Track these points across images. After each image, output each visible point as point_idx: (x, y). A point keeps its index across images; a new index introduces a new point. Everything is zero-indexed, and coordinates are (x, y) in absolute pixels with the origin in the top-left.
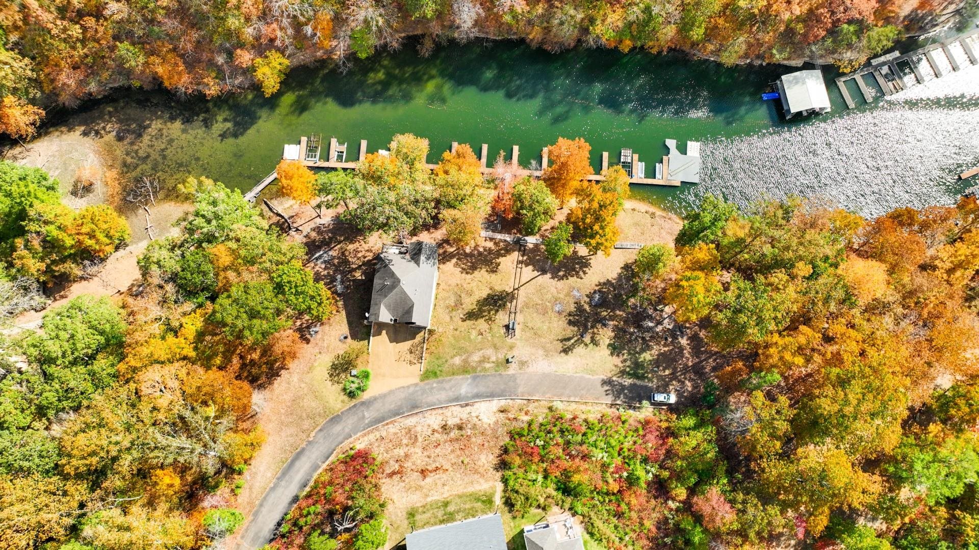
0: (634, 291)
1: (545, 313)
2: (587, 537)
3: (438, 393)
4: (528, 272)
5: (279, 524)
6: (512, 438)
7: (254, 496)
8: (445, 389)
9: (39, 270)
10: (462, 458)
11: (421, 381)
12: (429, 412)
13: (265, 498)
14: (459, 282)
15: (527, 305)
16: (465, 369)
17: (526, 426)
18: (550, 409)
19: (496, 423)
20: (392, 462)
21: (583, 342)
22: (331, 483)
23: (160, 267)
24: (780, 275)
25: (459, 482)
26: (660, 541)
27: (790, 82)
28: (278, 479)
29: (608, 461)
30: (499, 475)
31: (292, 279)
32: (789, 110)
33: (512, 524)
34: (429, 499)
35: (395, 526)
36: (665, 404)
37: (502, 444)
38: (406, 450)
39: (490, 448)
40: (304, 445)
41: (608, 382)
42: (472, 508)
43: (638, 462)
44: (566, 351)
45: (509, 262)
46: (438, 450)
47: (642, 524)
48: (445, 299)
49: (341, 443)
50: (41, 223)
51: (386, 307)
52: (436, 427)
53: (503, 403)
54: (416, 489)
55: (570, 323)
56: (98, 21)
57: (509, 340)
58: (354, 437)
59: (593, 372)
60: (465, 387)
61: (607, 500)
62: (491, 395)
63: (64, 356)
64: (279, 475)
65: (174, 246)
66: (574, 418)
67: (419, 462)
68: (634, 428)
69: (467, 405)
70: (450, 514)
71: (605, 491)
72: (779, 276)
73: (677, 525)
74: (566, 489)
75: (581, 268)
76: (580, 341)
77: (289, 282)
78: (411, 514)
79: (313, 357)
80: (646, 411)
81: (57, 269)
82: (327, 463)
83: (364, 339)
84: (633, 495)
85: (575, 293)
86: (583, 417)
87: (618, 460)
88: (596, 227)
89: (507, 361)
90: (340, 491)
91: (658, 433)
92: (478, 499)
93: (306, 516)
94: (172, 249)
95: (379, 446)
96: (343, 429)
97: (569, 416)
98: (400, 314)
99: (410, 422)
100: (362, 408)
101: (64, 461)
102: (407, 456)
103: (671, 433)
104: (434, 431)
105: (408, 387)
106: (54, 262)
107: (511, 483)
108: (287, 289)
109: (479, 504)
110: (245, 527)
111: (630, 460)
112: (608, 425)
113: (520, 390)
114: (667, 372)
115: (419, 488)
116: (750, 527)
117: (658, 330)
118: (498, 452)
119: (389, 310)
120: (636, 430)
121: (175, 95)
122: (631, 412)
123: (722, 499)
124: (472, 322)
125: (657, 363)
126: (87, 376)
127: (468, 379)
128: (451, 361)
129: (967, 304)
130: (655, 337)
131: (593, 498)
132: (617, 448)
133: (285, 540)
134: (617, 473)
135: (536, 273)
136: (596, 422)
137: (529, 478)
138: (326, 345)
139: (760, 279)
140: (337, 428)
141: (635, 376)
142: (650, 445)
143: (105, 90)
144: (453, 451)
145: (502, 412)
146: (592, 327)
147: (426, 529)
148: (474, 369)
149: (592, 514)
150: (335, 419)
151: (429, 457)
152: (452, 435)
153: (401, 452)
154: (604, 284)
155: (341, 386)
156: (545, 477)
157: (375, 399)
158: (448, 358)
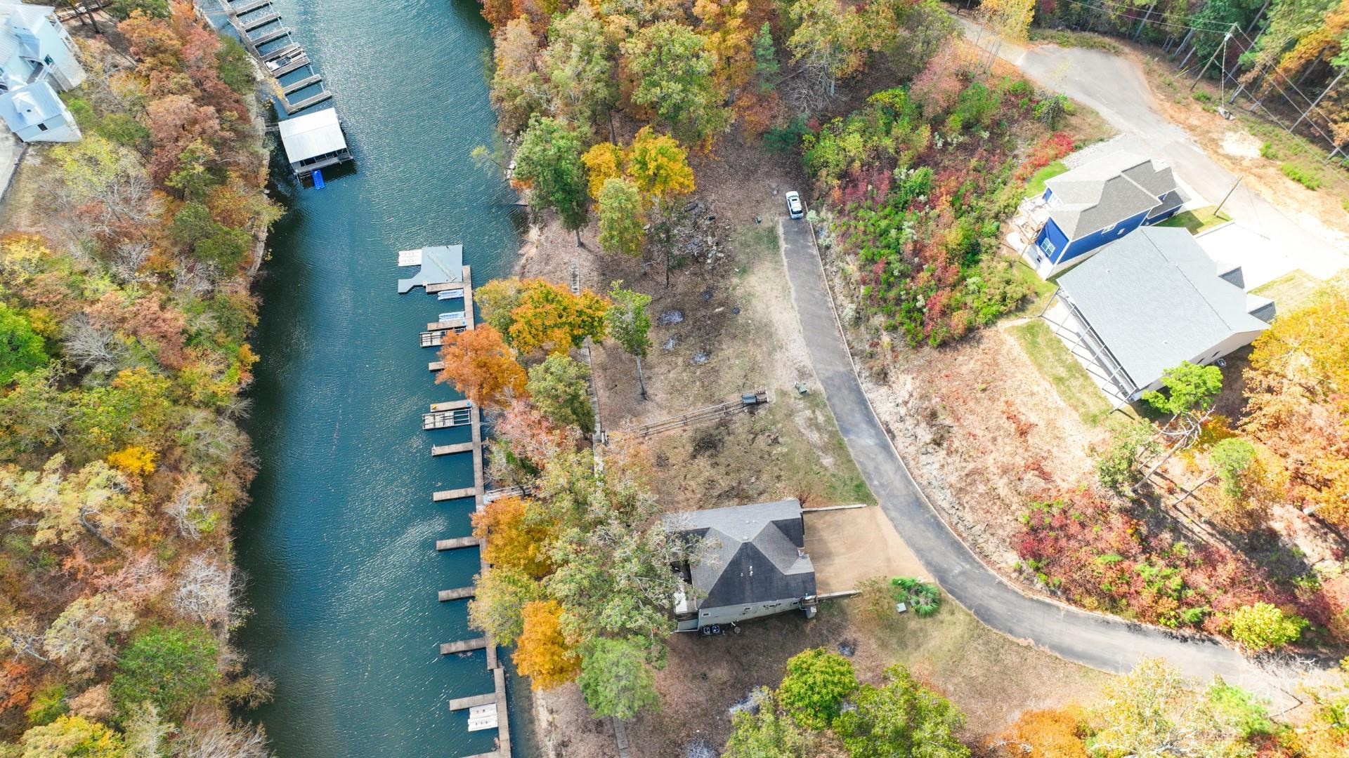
1: (715, 371)
3: (884, 474)
6: (922, 344)
8: (876, 468)
10: (979, 394)
11: (875, 503)
12: (920, 478)
15: (710, 399)
16: (837, 447)
17: (898, 333)
18: (859, 320)
19: (908, 372)
20: (1025, 487)
21: (746, 309)
25: (1020, 376)
28: (1116, 669)
30: (987, 333)
32: (342, 151)
33: (1047, 295)
34: (1062, 404)
36: (804, 197)
37: (936, 353)
38: (996, 478)
39: (948, 365)
40: (1046, 650)
42: (1049, 346)
43: (897, 194)
46: (979, 433)
49: (1017, 593)
51: (787, 564)
52: (942, 453)
53: (866, 386)
54: (1054, 428)
57: (773, 399)
58: (999, 577)
59: (785, 289)
60: (862, 442)
62: (863, 402)
66: (864, 283)
67: (1008, 449)
68: (851, 216)
69: (889, 431)
70: (1070, 370)
73: (963, 131)
74: (971, 253)
78: (1094, 420)
82: (1055, 602)
83: (842, 612)
85: (670, 346)
86: (856, 276)
87: (905, 212)
91: (850, 188)
92: (1034, 344)
95: (1002, 526)
96: (993, 597)
97: (863, 290)
99: (944, 499)
100: (951, 580)
102: (1005, 472)
103: (845, 173)
104: (950, 453)
105: (892, 520)
107: (993, 310)
109: (1039, 340)
111: (898, 203)
113: (842, 369)
115: (1051, 424)
118: (950, 354)
119: (790, 560)
127: (850, 440)
128: (832, 470)
130: (712, 232)
135: (650, 405)
140: (997, 607)
144: (972, 412)
145: (885, 376)
146: (720, 306)
148: (833, 435)
150: (983, 615)
151: (994, 439)
152: (948, 422)
153: (1002, 484)
155: (929, 621)
156: (966, 276)
157: (929, 564)
158: (828, 474)
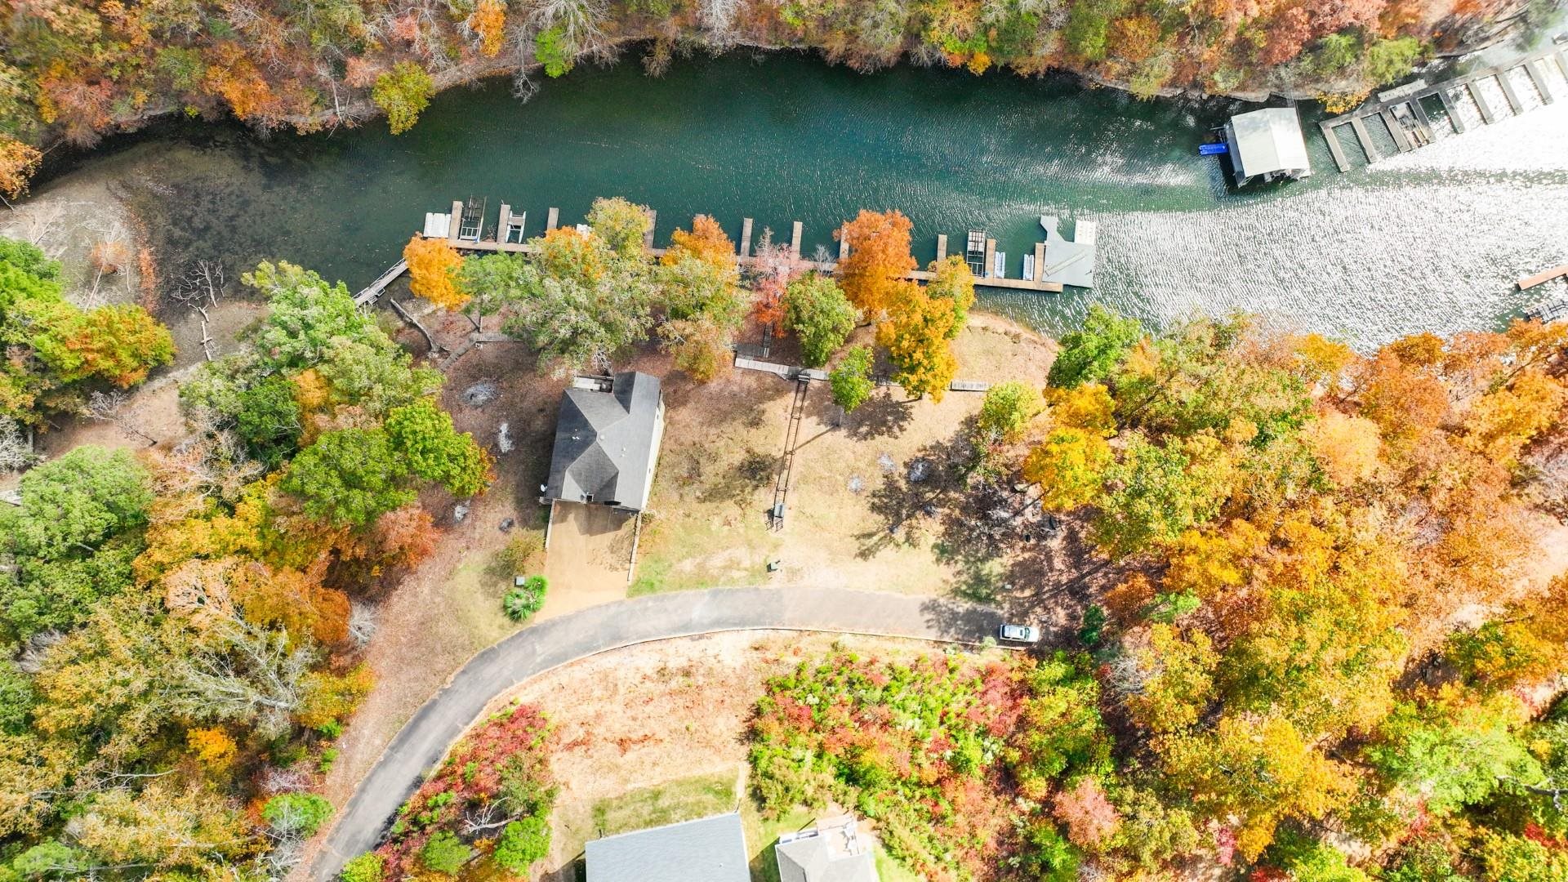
0: (975, 459)
1: (833, 492)
2: (883, 852)
3: (655, 617)
4: (810, 426)
5: (391, 821)
6: (770, 691)
7: (352, 775)
8: (666, 610)
9: (22, 406)
10: (687, 723)
11: (630, 596)
12: (640, 647)
13: (369, 779)
14: (696, 439)
15: (804, 479)
16: (700, 579)
17: (792, 673)
18: (834, 646)
19: (745, 667)
20: (574, 726)
21: (892, 539)
22: (474, 757)
23: (211, 404)
24: (1204, 438)
25: (680, 761)
26: (1001, 863)
27: (1245, 128)
28: (392, 748)
29: (921, 732)
30: (744, 750)
31: (418, 428)
32: (1242, 173)
33: (762, 830)
34: (630, 787)
35: (573, 828)
36: (1022, 644)
37: (753, 700)
38: (598, 707)
39: (734, 707)
40: (435, 696)
41: (931, 607)
42: (699, 802)
43: (972, 735)
44: (864, 554)
45: (779, 410)
46: (649, 709)
47: (973, 836)
48: (673, 466)
49: (496, 693)
50: (26, 331)
51: (574, 476)
52: (649, 672)
53: (759, 636)
54: (610, 770)
55: (874, 508)
56: (127, 7)
57: (772, 534)
58: (517, 684)
59: (907, 590)
60: (699, 607)
61: (918, 794)
62: (741, 623)
63: (50, 545)
64: (393, 742)
65: (237, 371)
66: (872, 663)
67: (617, 726)
68: (968, 681)
69: (701, 637)
70: (663, 811)
71: (915, 779)
72: (1203, 441)
73: (1029, 837)
74: (852, 775)
75: (895, 421)
76: (889, 539)
77: (414, 433)
78: (600, 810)
79: (456, 555)
80: (991, 653)
81: (52, 405)
82: (472, 725)
83: (535, 528)
84: (961, 788)
85: (885, 461)
86: (887, 660)
87: (941, 732)
88: (918, 355)
89: (769, 568)
90: (489, 770)
91: (1007, 689)
92: (708, 789)
93: (432, 810)
94: (232, 377)
95: (555, 700)
96: (501, 671)
97: (863, 659)
98: (596, 487)
99: (609, 662)
100: (532, 638)
101: (40, 709)
102: (598, 716)
103: (1026, 689)
104: (645, 677)
105: (607, 606)
106: (47, 393)
107: (763, 763)
108: (409, 444)
109: (710, 796)
110: (335, 824)
111: (959, 731)
112: (927, 675)
113: (788, 615)
114: (1027, 593)
115: (615, 768)
116: (1144, 844)
117: (1015, 524)
118: (747, 714)
119: (578, 481)
120: (972, 684)
121: (252, 130)
122: (966, 654)
123: (1102, 797)
124: (714, 505)
125: (1011, 577)
126: (84, 575)
127: (704, 594)
128: (677, 566)
129: (1515, 492)
130: (1010, 535)
131: (895, 792)
132: (939, 713)
133: (397, 846)
134: (936, 751)
135: (823, 428)
136: (907, 668)
137: (794, 757)
138: (477, 536)
139: (1175, 443)
140: (491, 670)
141: (975, 596)
142: (992, 707)
143: (141, 120)
144: (673, 711)
145: (756, 649)
146: (909, 517)
147: (623, 834)
148: (715, 580)
149: (892, 817)
150: (488, 655)
151: (634, 719)
152: (673, 684)
153: (589, 710)
154: (932, 447)
155: (500, 602)
156: (819, 756)
157: (552, 625)
158: (674, 561)
